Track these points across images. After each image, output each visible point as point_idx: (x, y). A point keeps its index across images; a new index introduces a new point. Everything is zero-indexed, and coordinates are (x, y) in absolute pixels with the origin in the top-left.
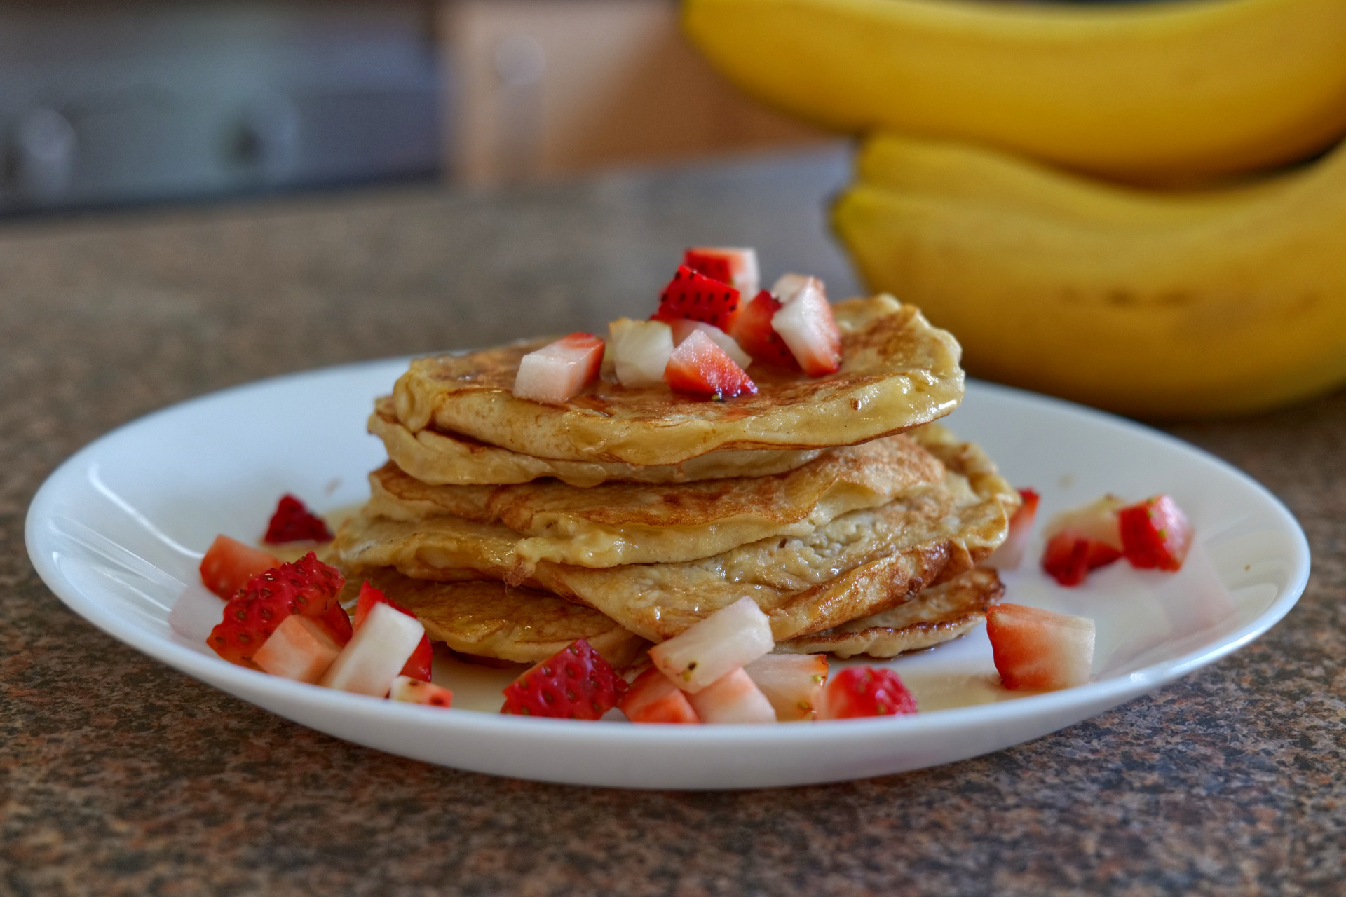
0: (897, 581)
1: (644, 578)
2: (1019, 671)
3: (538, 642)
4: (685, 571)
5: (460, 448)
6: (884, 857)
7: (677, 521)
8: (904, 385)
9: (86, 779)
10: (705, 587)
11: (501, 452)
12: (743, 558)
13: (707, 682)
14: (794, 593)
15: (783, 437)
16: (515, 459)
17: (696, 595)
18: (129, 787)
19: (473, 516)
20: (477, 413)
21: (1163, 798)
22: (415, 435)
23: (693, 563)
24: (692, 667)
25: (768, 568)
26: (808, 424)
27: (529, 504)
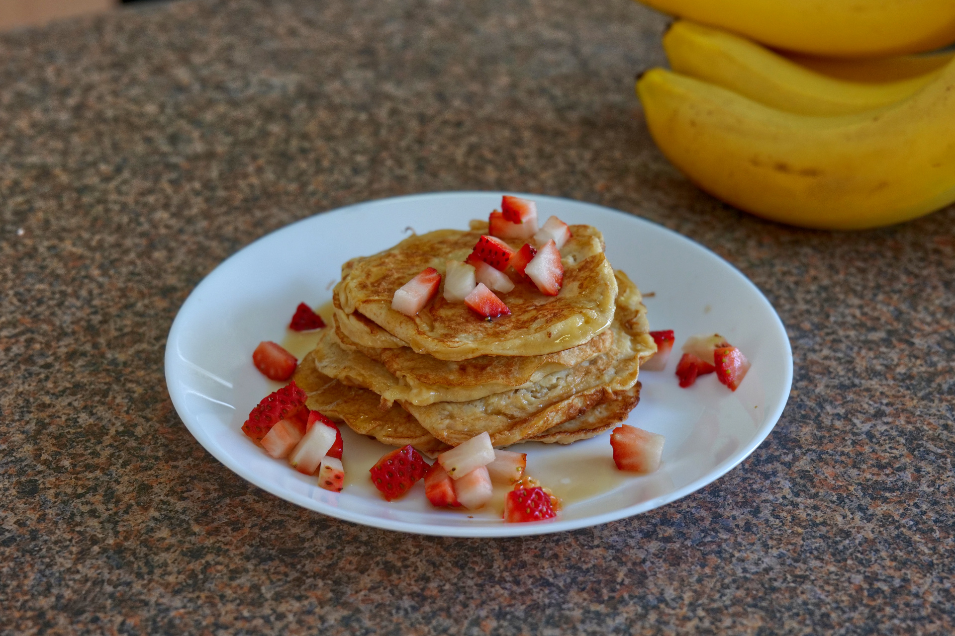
0: (571, 411)
1: (444, 410)
2: (625, 462)
3: (393, 437)
4: (465, 407)
5: (366, 329)
6: (524, 576)
7: (461, 383)
8: (578, 321)
9: (185, 495)
10: (473, 417)
11: (386, 333)
12: (495, 400)
13: (461, 476)
14: (517, 420)
15: (510, 353)
16: (392, 338)
17: (467, 422)
18: (203, 502)
19: (374, 358)
20: (375, 314)
21: (669, 546)
22: (348, 315)
23: (469, 402)
24: (454, 470)
25: (506, 406)
26: (525, 345)
27: (398, 360)
